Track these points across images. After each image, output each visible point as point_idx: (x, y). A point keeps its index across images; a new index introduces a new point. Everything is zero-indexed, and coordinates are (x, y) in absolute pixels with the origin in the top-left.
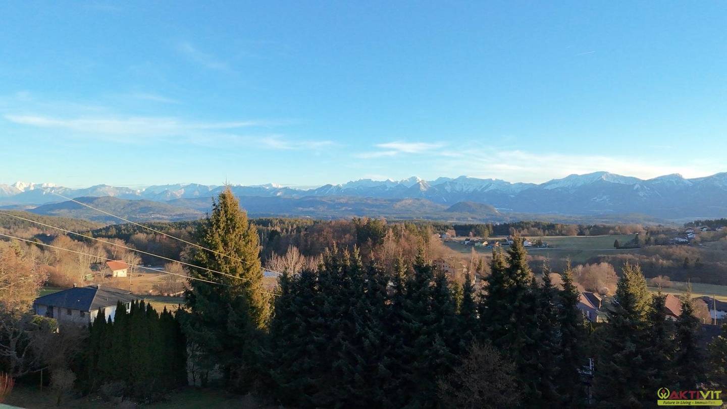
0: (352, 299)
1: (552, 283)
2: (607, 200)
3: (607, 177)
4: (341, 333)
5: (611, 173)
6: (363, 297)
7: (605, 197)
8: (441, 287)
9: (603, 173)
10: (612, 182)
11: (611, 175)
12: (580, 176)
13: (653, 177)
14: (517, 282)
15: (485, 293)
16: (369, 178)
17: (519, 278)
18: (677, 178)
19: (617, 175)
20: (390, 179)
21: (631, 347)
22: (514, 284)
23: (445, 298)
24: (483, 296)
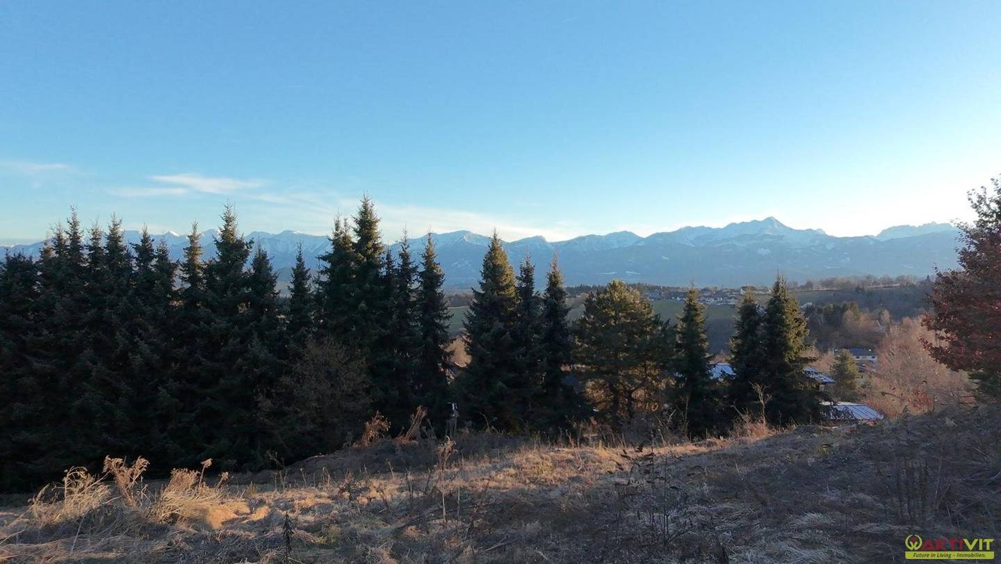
0: (109, 297)
1: (411, 260)
2: (470, 265)
3: (469, 237)
4: (88, 352)
5: (474, 233)
6: (130, 292)
7: (467, 262)
8: (260, 273)
9: (464, 232)
10: (475, 243)
11: (473, 235)
12: (439, 235)
13: (517, 240)
14: (368, 257)
15: (325, 278)
16: (135, 230)
17: (370, 252)
18: (539, 240)
19: (481, 236)
20: (172, 232)
21: (499, 325)
22: (363, 259)
23: (267, 285)
24: (321, 283)
